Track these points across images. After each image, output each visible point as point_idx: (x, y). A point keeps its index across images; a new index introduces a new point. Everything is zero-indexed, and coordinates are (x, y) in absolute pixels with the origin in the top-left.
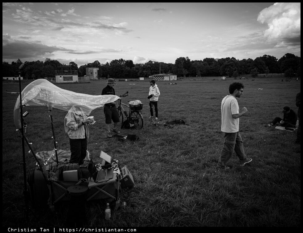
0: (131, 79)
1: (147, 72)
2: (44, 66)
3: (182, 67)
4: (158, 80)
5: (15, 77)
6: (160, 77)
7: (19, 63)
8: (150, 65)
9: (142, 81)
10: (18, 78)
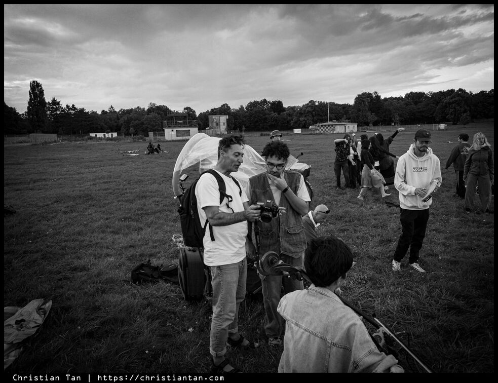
1: (306, 119)
2: (146, 115)
3: (367, 109)
4: (325, 132)
5: (107, 133)
6: (329, 128)
7: (110, 111)
8: (312, 107)
9: (298, 134)
10: (110, 134)
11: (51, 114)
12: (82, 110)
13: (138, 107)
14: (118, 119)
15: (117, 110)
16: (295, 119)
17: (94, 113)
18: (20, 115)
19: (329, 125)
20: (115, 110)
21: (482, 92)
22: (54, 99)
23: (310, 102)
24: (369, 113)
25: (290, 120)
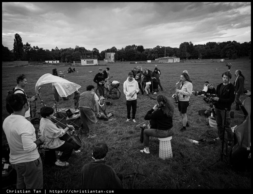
0: (140, 62)
1: (155, 55)
2: (74, 52)
3: (185, 50)
4: (163, 62)
5: (54, 61)
6: (165, 60)
7: (56, 50)
8: (158, 49)
9: (149, 63)
10: (55, 61)
11: (26, 51)
12: (41, 49)
13: (70, 48)
14: (60, 54)
15: (60, 49)
16: (149, 55)
17: (48, 51)
18: (10, 51)
19: (165, 59)
20: (59, 49)
21: (245, 43)
22: (27, 43)
23: (157, 47)
24: (187, 53)
25: (147, 56)
